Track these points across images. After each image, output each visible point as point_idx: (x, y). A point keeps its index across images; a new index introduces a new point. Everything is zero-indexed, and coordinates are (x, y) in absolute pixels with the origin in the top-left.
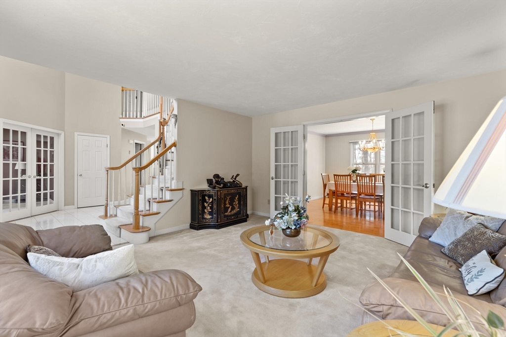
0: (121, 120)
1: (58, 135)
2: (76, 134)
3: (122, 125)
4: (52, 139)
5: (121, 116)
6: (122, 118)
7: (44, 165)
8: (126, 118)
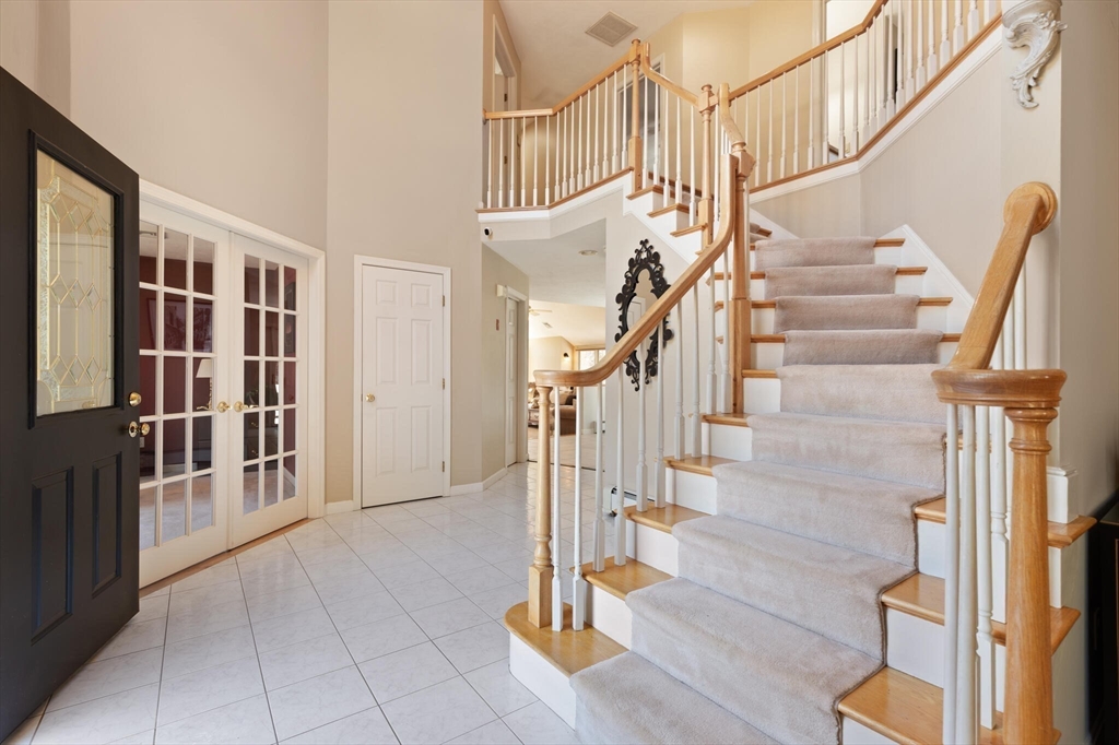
0: (483, 217)
1: (308, 261)
2: (358, 260)
3: (487, 232)
4: (291, 274)
5: (481, 205)
6: (485, 210)
7: (267, 363)
8: (495, 209)
